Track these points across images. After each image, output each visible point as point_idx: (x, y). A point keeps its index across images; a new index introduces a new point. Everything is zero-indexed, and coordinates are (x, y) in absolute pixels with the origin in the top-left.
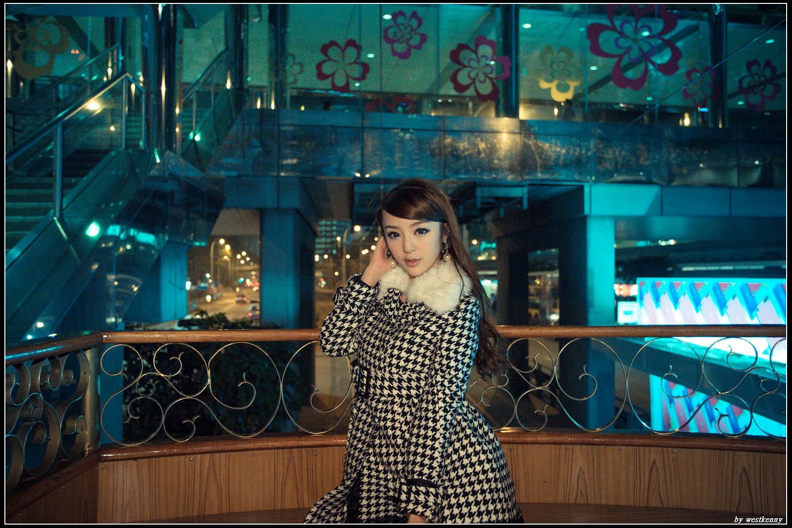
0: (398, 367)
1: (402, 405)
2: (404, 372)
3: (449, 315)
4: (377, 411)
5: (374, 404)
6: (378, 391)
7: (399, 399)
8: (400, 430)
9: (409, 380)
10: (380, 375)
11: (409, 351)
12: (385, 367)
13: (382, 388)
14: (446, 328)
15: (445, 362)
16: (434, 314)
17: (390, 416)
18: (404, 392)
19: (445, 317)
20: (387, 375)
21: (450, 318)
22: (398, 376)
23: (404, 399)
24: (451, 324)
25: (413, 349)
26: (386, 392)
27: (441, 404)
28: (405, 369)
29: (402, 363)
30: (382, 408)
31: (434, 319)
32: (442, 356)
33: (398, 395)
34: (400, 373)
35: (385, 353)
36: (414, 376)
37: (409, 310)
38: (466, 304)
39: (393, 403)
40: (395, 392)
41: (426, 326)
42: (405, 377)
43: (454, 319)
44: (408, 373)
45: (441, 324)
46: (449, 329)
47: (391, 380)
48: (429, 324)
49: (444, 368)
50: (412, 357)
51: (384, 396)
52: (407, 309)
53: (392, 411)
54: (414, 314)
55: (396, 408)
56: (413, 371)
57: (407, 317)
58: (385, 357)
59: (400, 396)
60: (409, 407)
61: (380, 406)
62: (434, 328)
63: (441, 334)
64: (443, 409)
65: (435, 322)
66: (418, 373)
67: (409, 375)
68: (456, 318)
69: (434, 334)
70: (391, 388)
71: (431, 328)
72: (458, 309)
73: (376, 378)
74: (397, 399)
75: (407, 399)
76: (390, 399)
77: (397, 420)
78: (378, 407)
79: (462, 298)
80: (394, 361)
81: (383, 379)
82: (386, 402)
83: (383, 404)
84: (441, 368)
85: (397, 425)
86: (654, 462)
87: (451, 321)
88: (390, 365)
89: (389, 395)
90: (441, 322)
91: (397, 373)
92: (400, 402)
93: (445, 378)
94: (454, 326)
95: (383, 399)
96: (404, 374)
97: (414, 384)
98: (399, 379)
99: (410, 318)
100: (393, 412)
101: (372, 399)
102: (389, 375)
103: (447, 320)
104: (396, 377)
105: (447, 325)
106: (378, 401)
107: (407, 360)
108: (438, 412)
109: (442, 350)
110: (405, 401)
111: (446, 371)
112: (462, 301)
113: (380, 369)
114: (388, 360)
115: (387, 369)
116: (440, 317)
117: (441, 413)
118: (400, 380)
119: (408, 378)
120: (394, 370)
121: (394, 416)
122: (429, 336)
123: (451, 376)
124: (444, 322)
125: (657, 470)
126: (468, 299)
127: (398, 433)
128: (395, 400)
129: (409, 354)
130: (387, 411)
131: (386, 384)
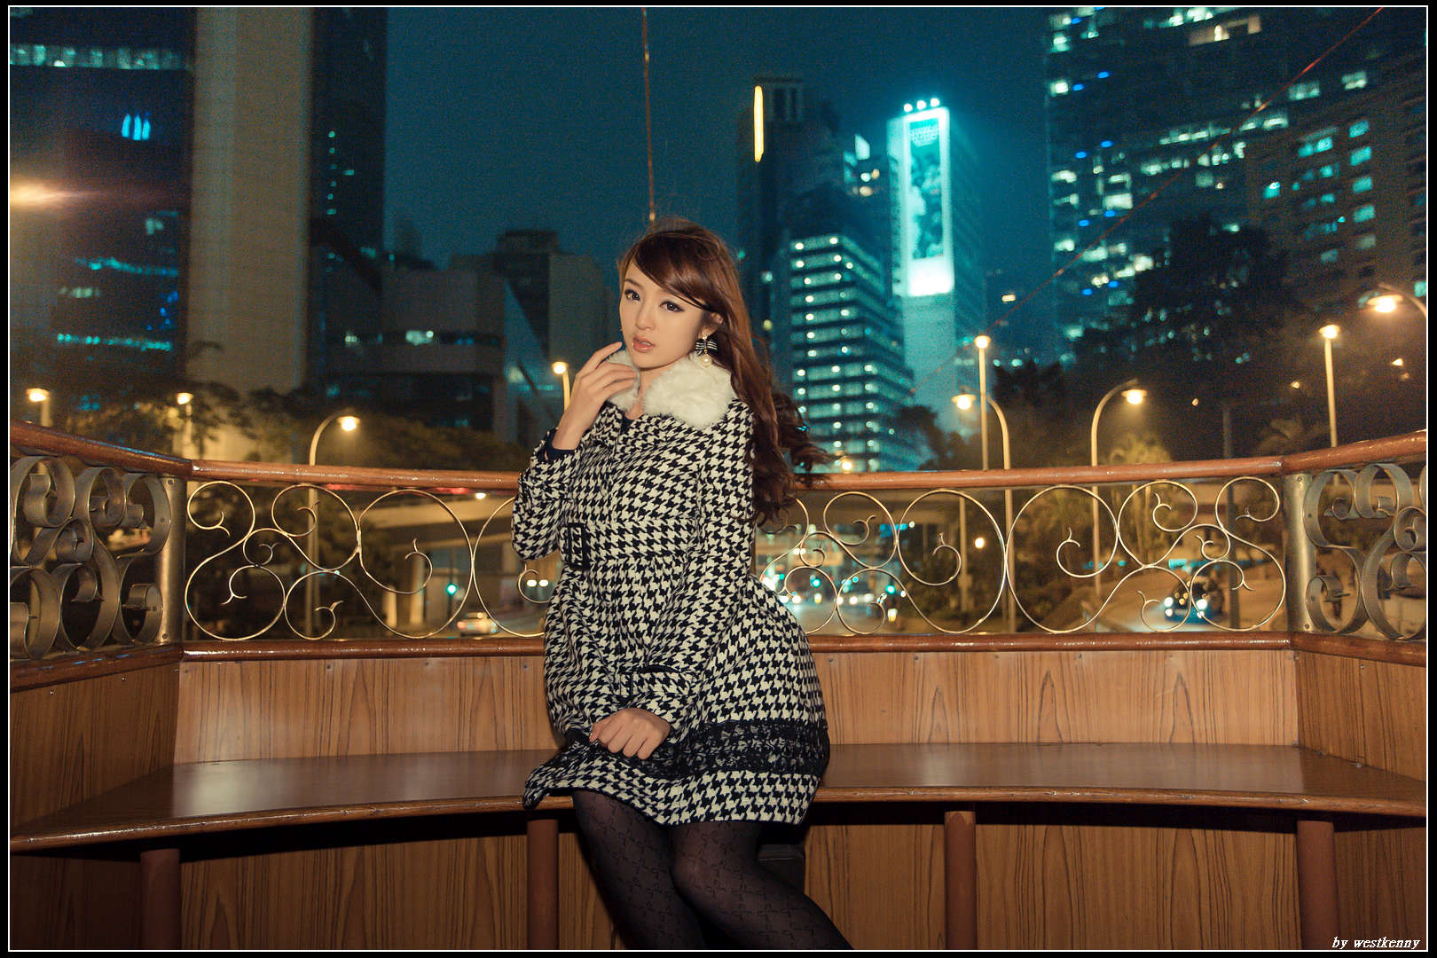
0: (631, 509)
1: (640, 568)
2: (641, 517)
3: (714, 429)
4: (606, 584)
5: (600, 575)
6: (603, 553)
7: (636, 560)
8: (643, 608)
9: (650, 530)
10: (603, 528)
11: (648, 484)
12: (610, 512)
13: (608, 546)
14: (711, 448)
15: (721, 499)
16: (690, 431)
17: (625, 588)
18: (643, 549)
19: (708, 431)
20: (615, 526)
21: (715, 432)
22: (632, 523)
23: (643, 558)
24: (717, 441)
25: (654, 482)
26: (615, 552)
27: (711, 563)
28: (642, 512)
29: (637, 503)
30: (613, 577)
31: (691, 437)
32: (715, 492)
33: (634, 553)
34: (635, 518)
35: (609, 490)
36: (658, 523)
37: (646, 428)
38: (736, 411)
39: (626, 567)
40: (629, 550)
41: (679, 448)
42: (643, 525)
43: (722, 433)
44: (647, 518)
45: (702, 443)
46: (716, 449)
47: (621, 532)
48: (684, 445)
49: (720, 509)
50: (654, 493)
51: (612, 558)
52: (642, 427)
53: (628, 579)
54: (656, 432)
55: (632, 573)
56: (654, 514)
57: (644, 437)
58: (610, 496)
59: (637, 555)
60: (652, 570)
61: (609, 575)
62: (692, 449)
63: (705, 457)
64: (712, 570)
65: (693, 442)
66: (663, 519)
67: (650, 521)
68: (723, 432)
69: (693, 458)
70: (622, 545)
71: (687, 450)
72: (726, 420)
73: (599, 534)
74: (632, 561)
75: (649, 558)
76: (622, 561)
77: (637, 592)
78: (607, 578)
79: (731, 402)
80: (625, 501)
81: (609, 532)
82: (616, 568)
83: (613, 571)
84: (715, 510)
85: (637, 600)
86: (1048, 675)
87: (718, 437)
88: (619, 508)
89: (621, 556)
90: (702, 439)
91: (631, 520)
92: (638, 564)
93: (721, 525)
94: (724, 444)
95: (611, 563)
96: (641, 520)
97: (657, 536)
98: (634, 528)
99: (651, 439)
100: (629, 581)
101: (596, 569)
102: (618, 524)
103: (711, 436)
104: (629, 525)
105: (713, 443)
106: (605, 569)
107: (645, 498)
108: (704, 574)
109: (715, 483)
110: (644, 562)
111: (723, 513)
112: (731, 406)
113: (603, 518)
114: (615, 501)
115: (614, 515)
116: (700, 434)
117: (709, 576)
118: (636, 531)
119: (648, 527)
120: (625, 515)
121: (632, 587)
122: (683, 461)
123: (731, 520)
124: (707, 439)
125: (1053, 686)
126: (739, 403)
127: (640, 614)
128: (629, 563)
129: (648, 489)
130: (619, 581)
131: (615, 539)
